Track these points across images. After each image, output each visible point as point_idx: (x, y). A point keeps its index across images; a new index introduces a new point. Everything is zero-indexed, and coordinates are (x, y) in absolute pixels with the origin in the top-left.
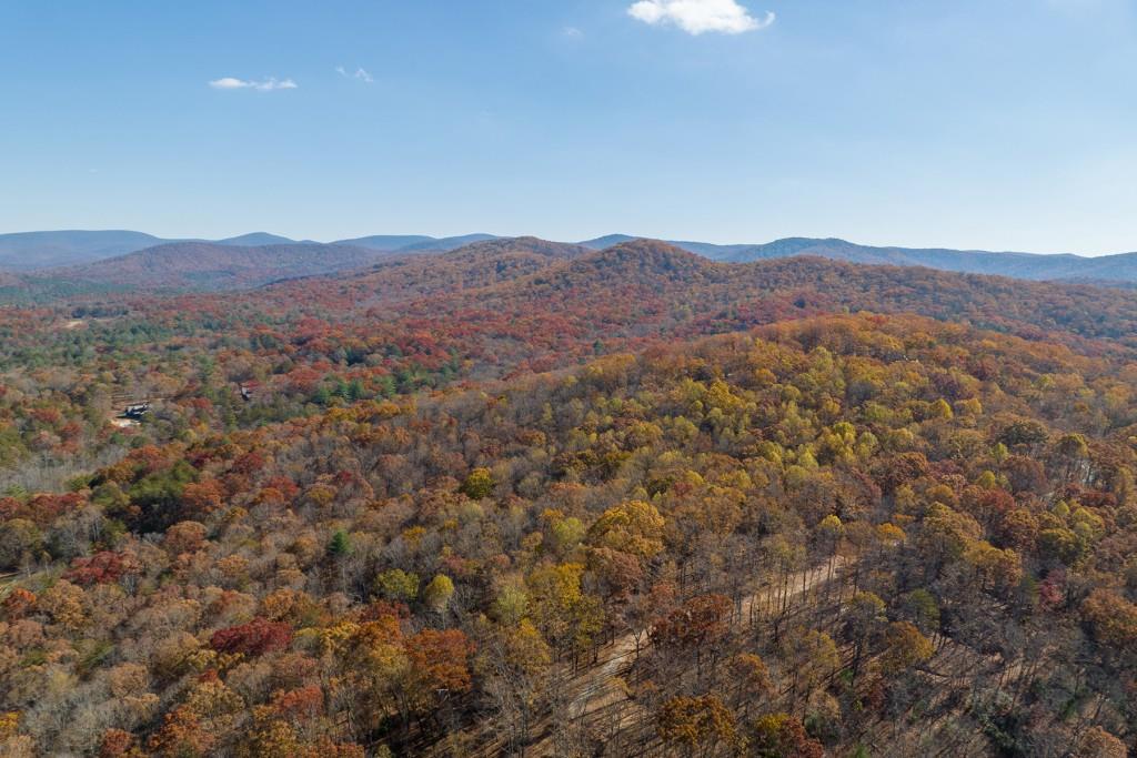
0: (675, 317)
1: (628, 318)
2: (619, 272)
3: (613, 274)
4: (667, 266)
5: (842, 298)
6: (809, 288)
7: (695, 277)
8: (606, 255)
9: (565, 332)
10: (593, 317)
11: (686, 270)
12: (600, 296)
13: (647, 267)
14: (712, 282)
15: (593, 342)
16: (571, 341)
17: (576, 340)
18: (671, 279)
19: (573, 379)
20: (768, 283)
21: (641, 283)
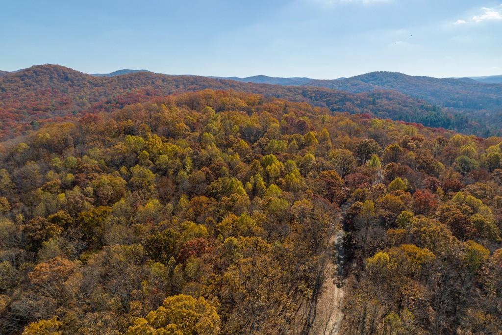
0: (79, 106)
1: (50, 107)
2: (37, 82)
3: (33, 83)
4: (67, 79)
5: (168, 92)
6: (149, 87)
7: (84, 84)
8: (26, 73)
9: (7, 118)
10: (25, 108)
11: (78, 80)
12: (28, 96)
13: (54, 79)
14: (95, 87)
15: (30, 122)
16: (13, 123)
17: (16, 122)
18: (70, 86)
19: (24, 145)
20: (127, 85)
21: (53, 88)
